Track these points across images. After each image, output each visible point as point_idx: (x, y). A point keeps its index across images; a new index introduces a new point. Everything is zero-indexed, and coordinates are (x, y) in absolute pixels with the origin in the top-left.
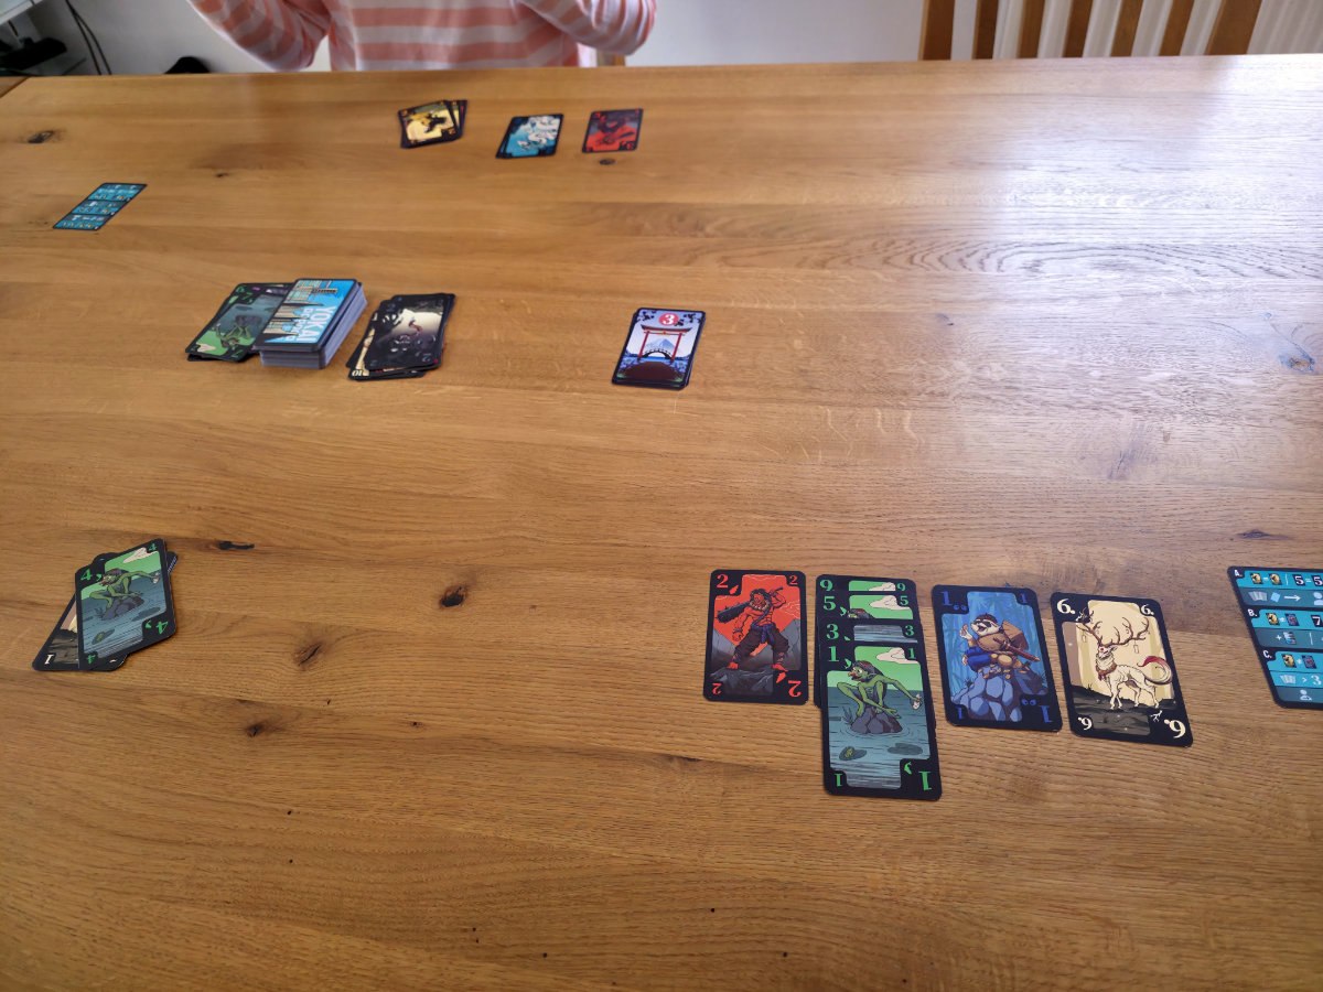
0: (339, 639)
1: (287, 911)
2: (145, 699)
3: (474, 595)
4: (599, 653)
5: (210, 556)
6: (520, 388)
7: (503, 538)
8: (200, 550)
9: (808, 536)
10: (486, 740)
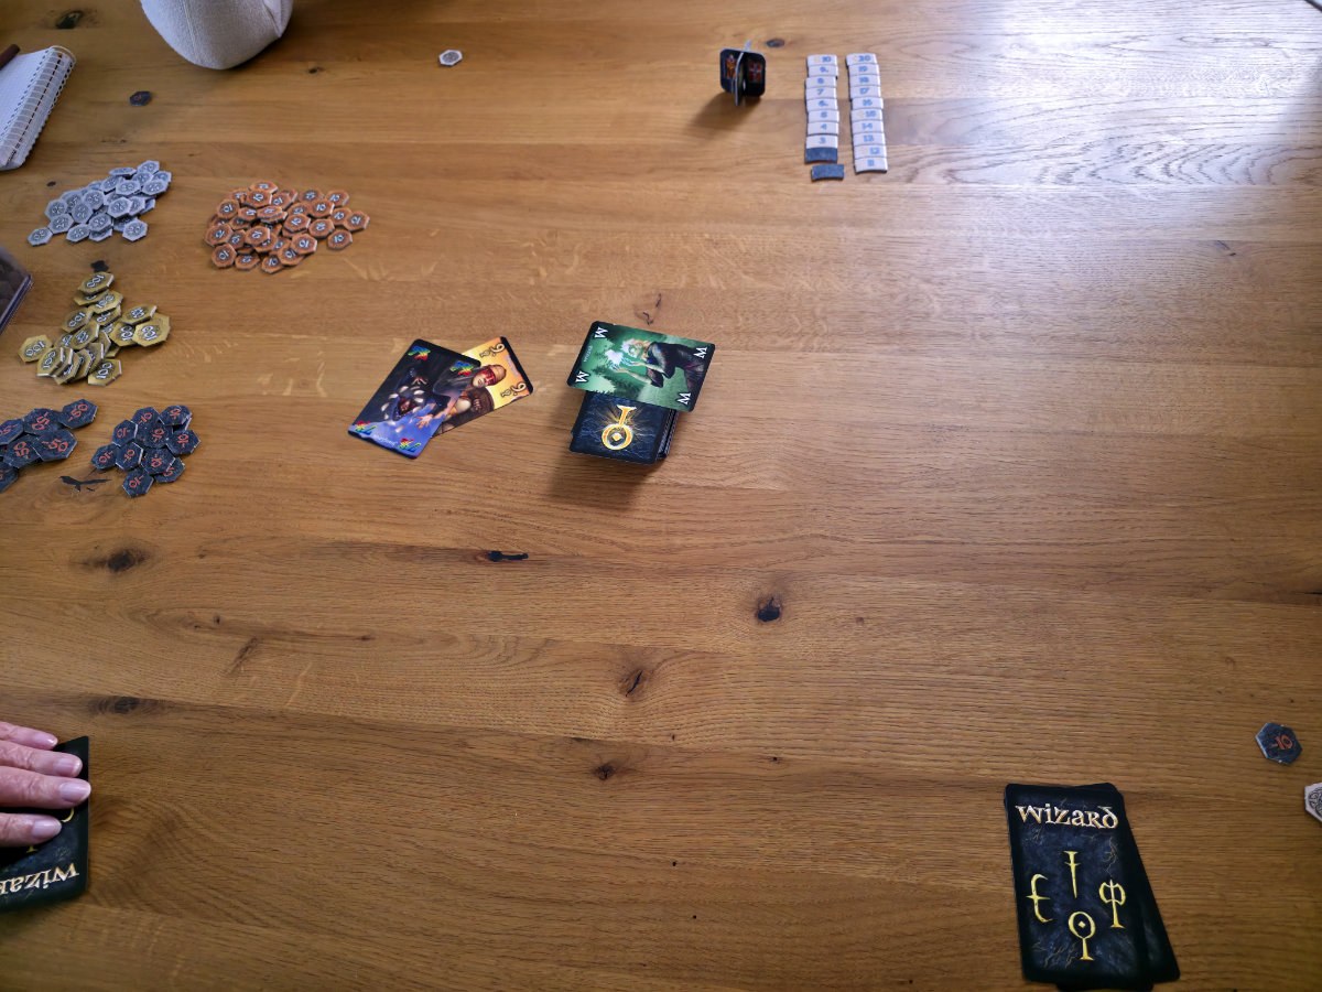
0: (660, 664)
1: (709, 971)
2: (471, 742)
3: (790, 607)
4: (949, 672)
5: (481, 570)
6: (761, 349)
7: (802, 537)
8: (469, 563)
9: (1140, 524)
10: (855, 774)
